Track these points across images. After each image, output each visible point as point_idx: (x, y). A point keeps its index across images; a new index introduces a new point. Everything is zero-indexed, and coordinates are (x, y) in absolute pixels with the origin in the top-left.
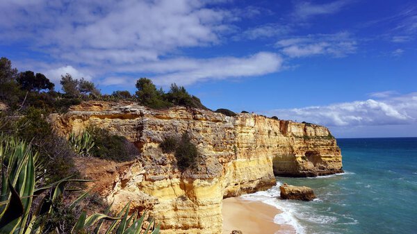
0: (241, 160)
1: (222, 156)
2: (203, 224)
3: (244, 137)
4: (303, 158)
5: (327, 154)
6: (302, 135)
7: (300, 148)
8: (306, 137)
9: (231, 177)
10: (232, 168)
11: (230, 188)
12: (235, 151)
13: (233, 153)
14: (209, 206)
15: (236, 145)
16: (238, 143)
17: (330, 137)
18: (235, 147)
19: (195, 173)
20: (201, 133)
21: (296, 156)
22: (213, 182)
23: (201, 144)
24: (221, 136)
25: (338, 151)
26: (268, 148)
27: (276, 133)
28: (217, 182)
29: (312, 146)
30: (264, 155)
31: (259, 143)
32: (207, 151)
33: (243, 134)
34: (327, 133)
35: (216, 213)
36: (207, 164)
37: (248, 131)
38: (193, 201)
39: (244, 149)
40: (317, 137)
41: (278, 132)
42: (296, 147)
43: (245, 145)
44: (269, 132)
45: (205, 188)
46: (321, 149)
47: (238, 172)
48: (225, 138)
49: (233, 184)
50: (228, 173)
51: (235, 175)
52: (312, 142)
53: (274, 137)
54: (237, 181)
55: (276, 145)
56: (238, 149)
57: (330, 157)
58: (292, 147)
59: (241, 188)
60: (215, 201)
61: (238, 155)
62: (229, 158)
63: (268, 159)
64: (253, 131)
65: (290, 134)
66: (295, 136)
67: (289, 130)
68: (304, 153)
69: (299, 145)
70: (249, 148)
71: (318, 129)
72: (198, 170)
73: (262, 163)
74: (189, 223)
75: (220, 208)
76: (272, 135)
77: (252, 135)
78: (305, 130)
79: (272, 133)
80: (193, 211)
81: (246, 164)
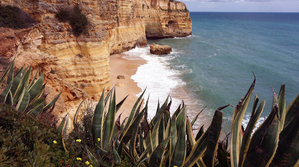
0: (122, 27)
1: (107, 24)
2: (96, 73)
3: (124, 10)
4: (166, 25)
5: (183, 22)
6: (167, 8)
7: (165, 18)
8: (169, 10)
9: (115, 40)
10: (116, 33)
11: (115, 47)
12: (118, 20)
13: (116, 22)
14: (100, 61)
15: (118, 16)
16: (120, 14)
17: (186, 10)
18: (117, 17)
19: (87, 37)
20: (89, 6)
21: (162, 24)
22: (102, 44)
23: (90, 15)
24: (105, 8)
25: (190, 21)
26: (142, 18)
27: (148, 7)
28: (104, 44)
29: (173, 17)
30: (139, 23)
31: (135, 14)
32: (95, 20)
33: (124, 7)
34: (184, 8)
35: (105, 65)
36: (96, 30)
37: (128, 4)
38: (87, 57)
39: (124, 19)
40: (177, 11)
41: (150, 6)
42: (162, 17)
43: (125, 16)
44: (143, 6)
45: (96, 48)
46: (179, 19)
47: (120, 36)
48: (109, 10)
49: (117, 45)
50: (113, 37)
51: (118, 39)
52: (173, 14)
53: (146, 10)
54: (119, 42)
55: (148, 16)
56: (120, 19)
57: (185, 25)
58: (159, 17)
59: (123, 48)
60: (104, 56)
61: (120, 24)
62: (113, 26)
63: (142, 26)
64: (131, 4)
65: (158, 8)
66: (162, 9)
67: (158, 5)
68: (167, 22)
69: (164, 16)
70: (128, 18)
71: (178, 5)
72: (89, 35)
73: (138, 29)
74: (86, 73)
75: (108, 62)
76: (146, 9)
77: (130, 8)
78: (169, 5)
79: (145, 7)
80: (88, 65)
81: (126, 30)
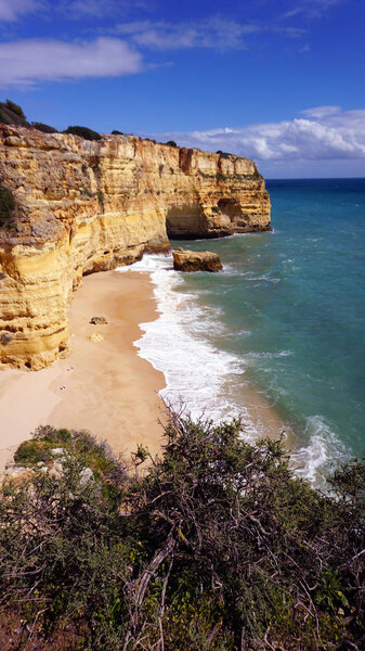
0: (111, 214)
1: (60, 208)
3: (115, 177)
4: (214, 209)
5: (250, 202)
6: (215, 172)
7: (210, 194)
8: (220, 177)
10: (97, 226)
11: (97, 258)
12: (101, 200)
14: (43, 284)
15: (103, 190)
16: (106, 187)
17: (256, 176)
18: (100, 193)
19: (14, 236)
20: (20, 170)
21: (204, 206)
22: (46, 249)
23: (21, 189)
24: (56, 173)
25: (266, 198)
26: (158, 193)
27: (172, 170)
28: (51, 249)
29: (229, 191)
30: (151, 205)
31: (143, 186)
32: (32, 199)
33: (115, 171)
34: (253, 170)
35: (53, 293)
36: (32, 220)
37: (124, 165)
38: (15, 277)
39: (116, 195)
40: (237, 177)
41: (175, 168)
42: (203, 192)
43: (118, 190)
44: (161, 168)
45: (33, 259)
46: (242, 194)
47: (108, 232)
48: (63, 178)
49: (100, 253)
51: (103, 239)
52: (228, 185)
54: (107, 247)
55: (173, 190)
56: (106, 196)
57: (254, 208)
58: (197, 193)
59: (115, 258)
60: (50, 276)
61: (107, 207)
62: (75, 210)
63: (157, 211)
64: (132, 165)
65: (195, 172)
66: (203, 175)
67: (193, 164)
68: (216, 202)
69: (209, 190)
70: (125, 195)
71: (238, 164)
72: (17, 231)
73: (147, 218)
74: (13, 310)
76: (167, 175)
77: (131, 174)
78: (219, 164)
79: (166, 170)
80: (17, 294)
81: (121, 221)
